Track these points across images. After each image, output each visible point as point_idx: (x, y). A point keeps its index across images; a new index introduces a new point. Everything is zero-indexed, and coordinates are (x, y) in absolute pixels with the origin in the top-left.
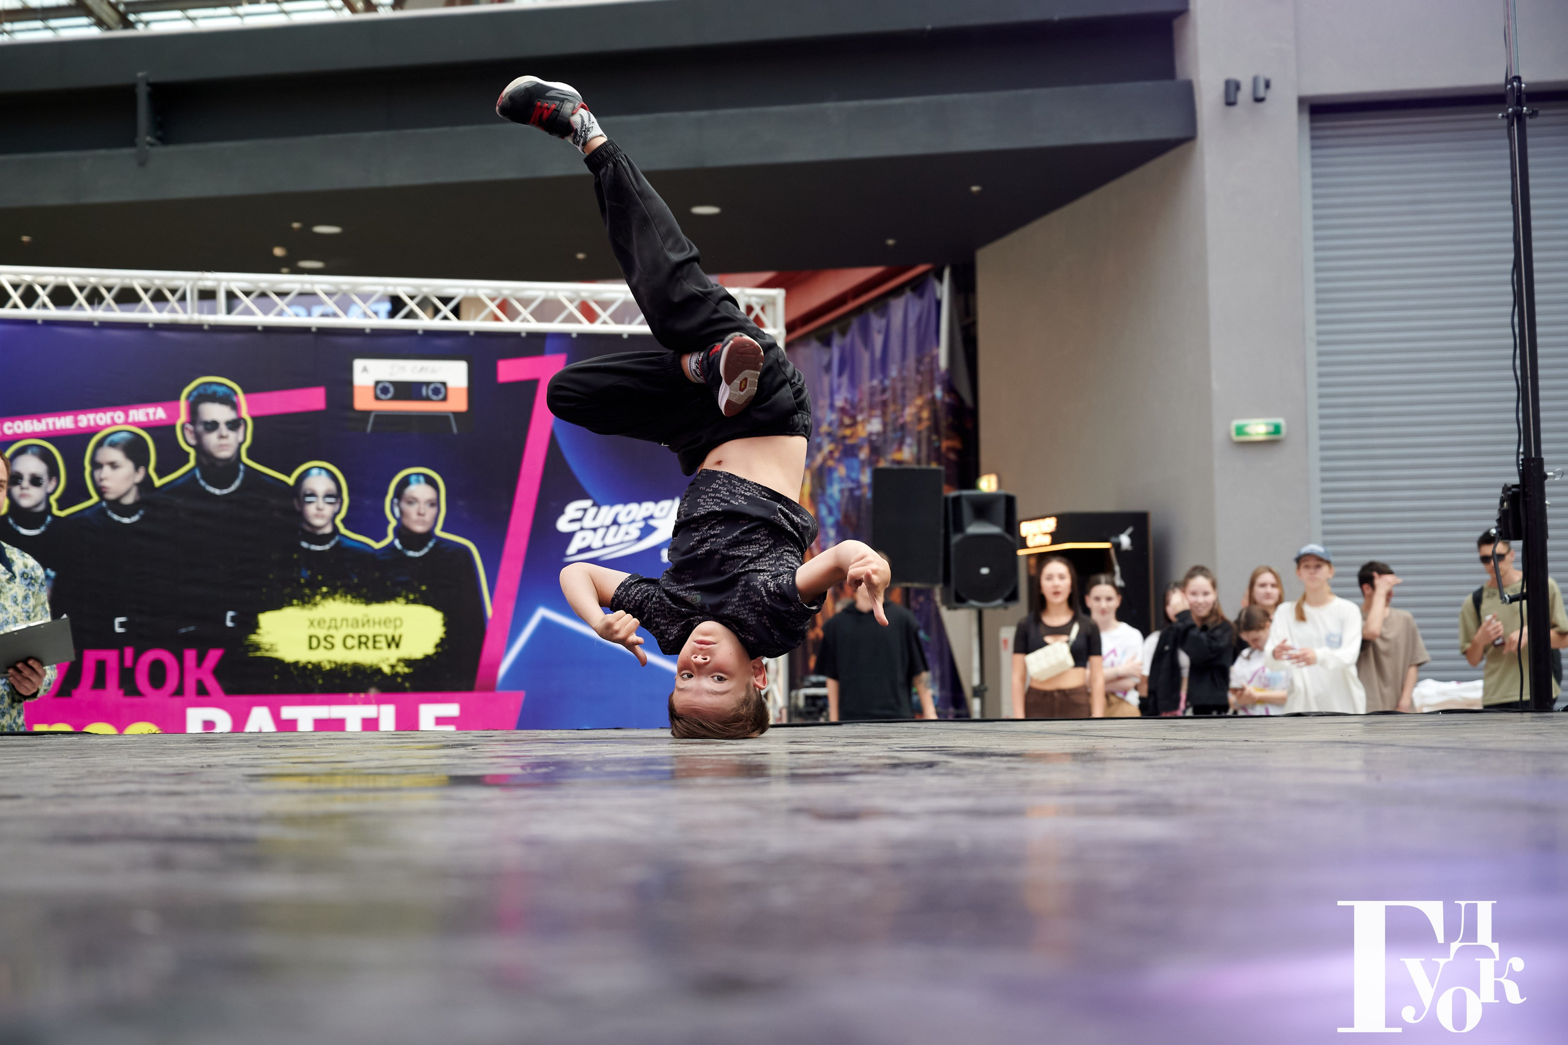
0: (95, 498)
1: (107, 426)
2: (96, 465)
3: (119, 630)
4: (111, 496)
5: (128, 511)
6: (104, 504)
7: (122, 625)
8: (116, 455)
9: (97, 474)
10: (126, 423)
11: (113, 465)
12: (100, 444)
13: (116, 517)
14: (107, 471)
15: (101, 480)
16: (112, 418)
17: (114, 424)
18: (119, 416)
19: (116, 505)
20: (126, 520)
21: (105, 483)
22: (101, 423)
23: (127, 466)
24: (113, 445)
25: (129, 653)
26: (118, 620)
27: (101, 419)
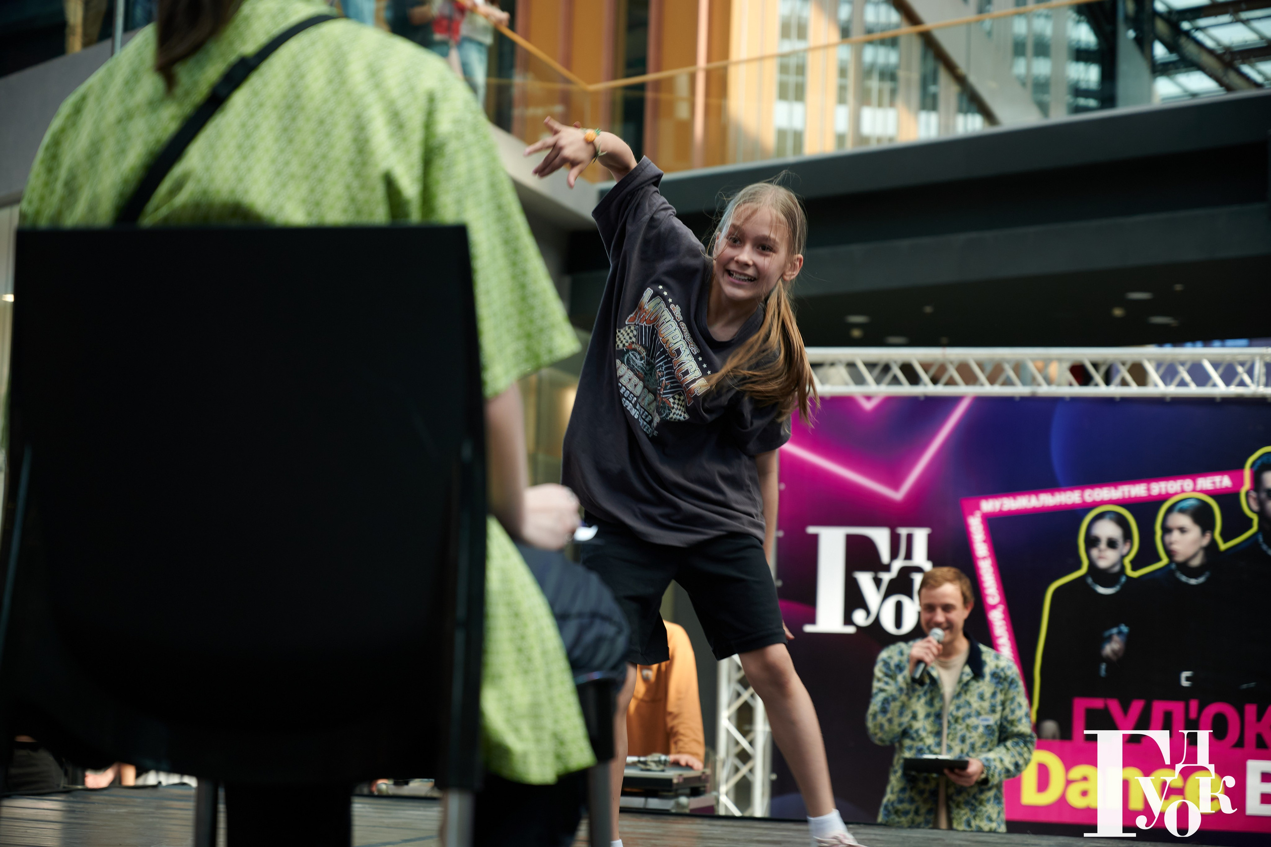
0: (1165, 561)
1: (1176, 494)
2: (1166, 530)
3: (1185, 683)
4: (1180, 558)
5: (1194, 572)
6: (1173, 566)
7: (1188, 679)
8: (1183, 520)
9: (1168, 538)
10: (1194, 490)
11: (1182, 530)
12: (1170, 510)
13: (1184, 578)
14: (1176, 536)
15: (1171, 543)
16: (1182, 486)
17: (1183, 491)
18: (1188, 484)
19: (1184, 567)
20: (1193, 582)
21: (1175, 547)
22: (1171, 491)
23: (1194, 531)
24: (1182, 511)
25: (1194, 704)
26: (1185, 674)
27: (1172, 487)
